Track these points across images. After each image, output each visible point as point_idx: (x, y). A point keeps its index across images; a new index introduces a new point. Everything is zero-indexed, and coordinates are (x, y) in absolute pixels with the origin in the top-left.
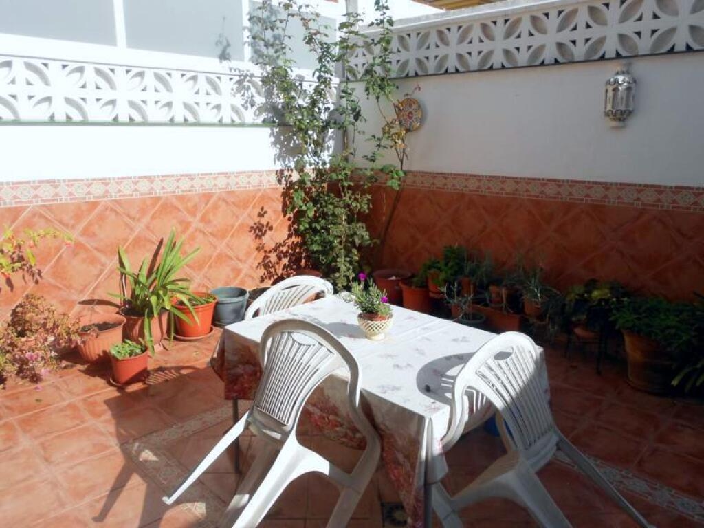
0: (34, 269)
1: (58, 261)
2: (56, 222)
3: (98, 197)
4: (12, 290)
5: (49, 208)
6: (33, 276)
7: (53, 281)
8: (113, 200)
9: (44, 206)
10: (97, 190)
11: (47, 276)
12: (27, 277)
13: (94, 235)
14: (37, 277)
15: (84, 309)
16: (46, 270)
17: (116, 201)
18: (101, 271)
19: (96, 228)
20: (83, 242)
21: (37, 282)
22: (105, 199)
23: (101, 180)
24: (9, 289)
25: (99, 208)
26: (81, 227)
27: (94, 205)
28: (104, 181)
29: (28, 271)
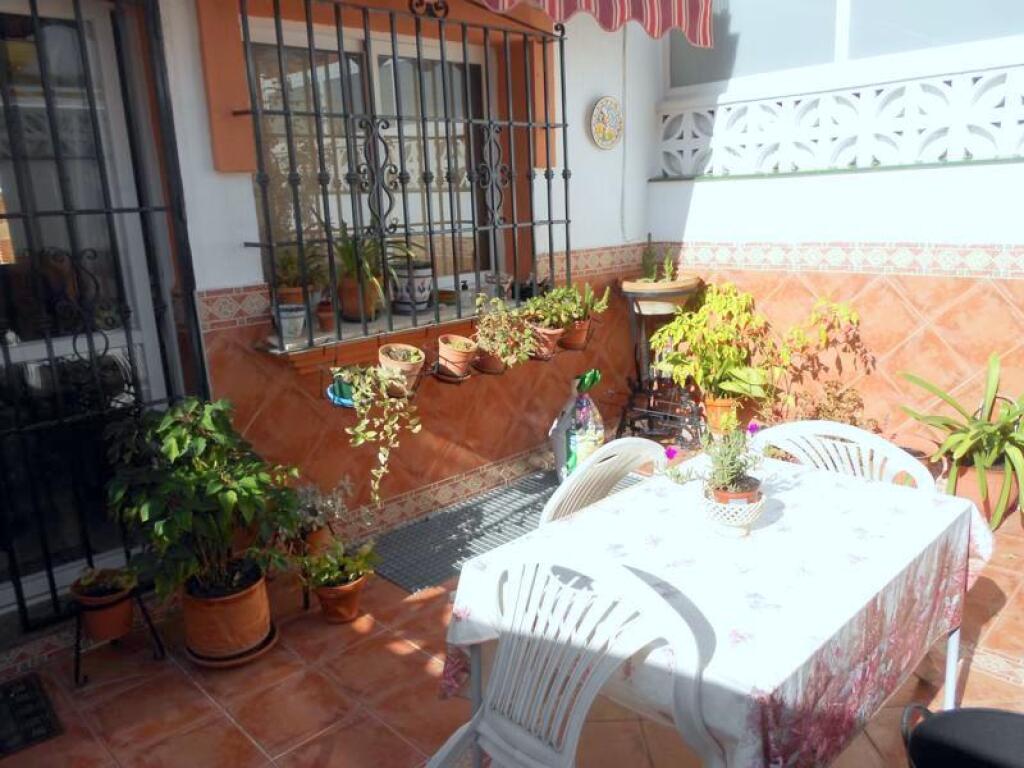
0: (868, 355)
1: (898, 352)
2: (907, 300)
3: (977, 273)
4: (840, 373)
5: (901, 280)
6: (866, 363)
7: (887, 377)
8: (1001, 281)
9: (897, 277)
10: (976, 262)
11: (881, 370)
12: (860, 364)
13: (956, 326)
14: (870, 365)
15: (919, 427)
16: (882, 360)
17: (1004, 282)
18: (956, 382)
19: (961, 318)
20: (939, 335)
21: (868, 372)
22: (988, 277)
23: (984, 247)
24: (837, 371)
25: (973, 290)
26: (939, 312)
27: (966, 283)
28: (992, 250)
29: (861, 355)
